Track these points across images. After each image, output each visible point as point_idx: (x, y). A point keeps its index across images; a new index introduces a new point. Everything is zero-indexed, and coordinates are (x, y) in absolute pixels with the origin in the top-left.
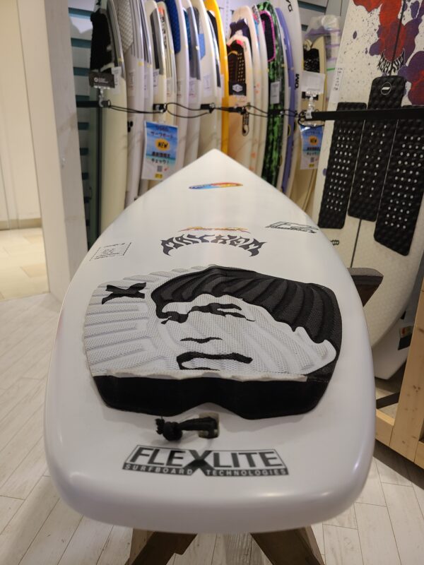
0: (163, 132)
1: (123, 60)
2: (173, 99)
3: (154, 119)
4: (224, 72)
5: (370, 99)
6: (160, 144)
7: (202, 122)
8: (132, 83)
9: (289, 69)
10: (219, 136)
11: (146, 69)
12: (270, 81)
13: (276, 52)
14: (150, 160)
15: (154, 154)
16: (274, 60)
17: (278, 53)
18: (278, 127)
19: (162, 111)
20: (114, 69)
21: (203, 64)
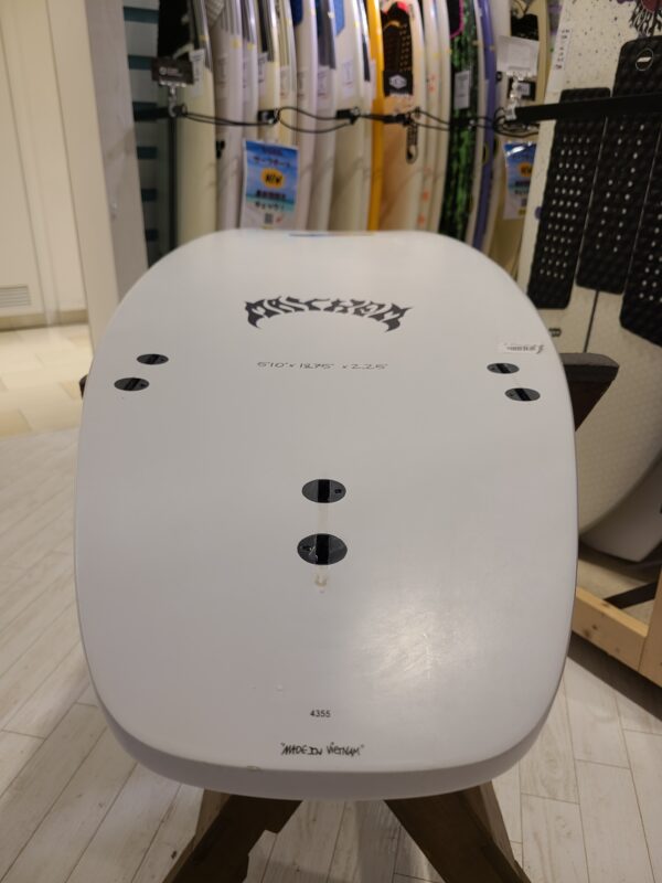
0: (273, 157)
1: (207, 38)
2: (291, 101)
3: (260, 135)
4: (375, 56)
5: (616, 81)
6: (268, 178)
7: (338, 140)
8: (223, 76)
9: (486, 50)
10: (368, 163)
11: (246, 53)
12: (454, 70)
13: (464, 20)
14: (253, 204)
15: (259, 194)
16: (460, 35)
17: (468, 22)
18: (467, 148)
19: (271, 121)
20: (193, 53)
21: (340, 43)
